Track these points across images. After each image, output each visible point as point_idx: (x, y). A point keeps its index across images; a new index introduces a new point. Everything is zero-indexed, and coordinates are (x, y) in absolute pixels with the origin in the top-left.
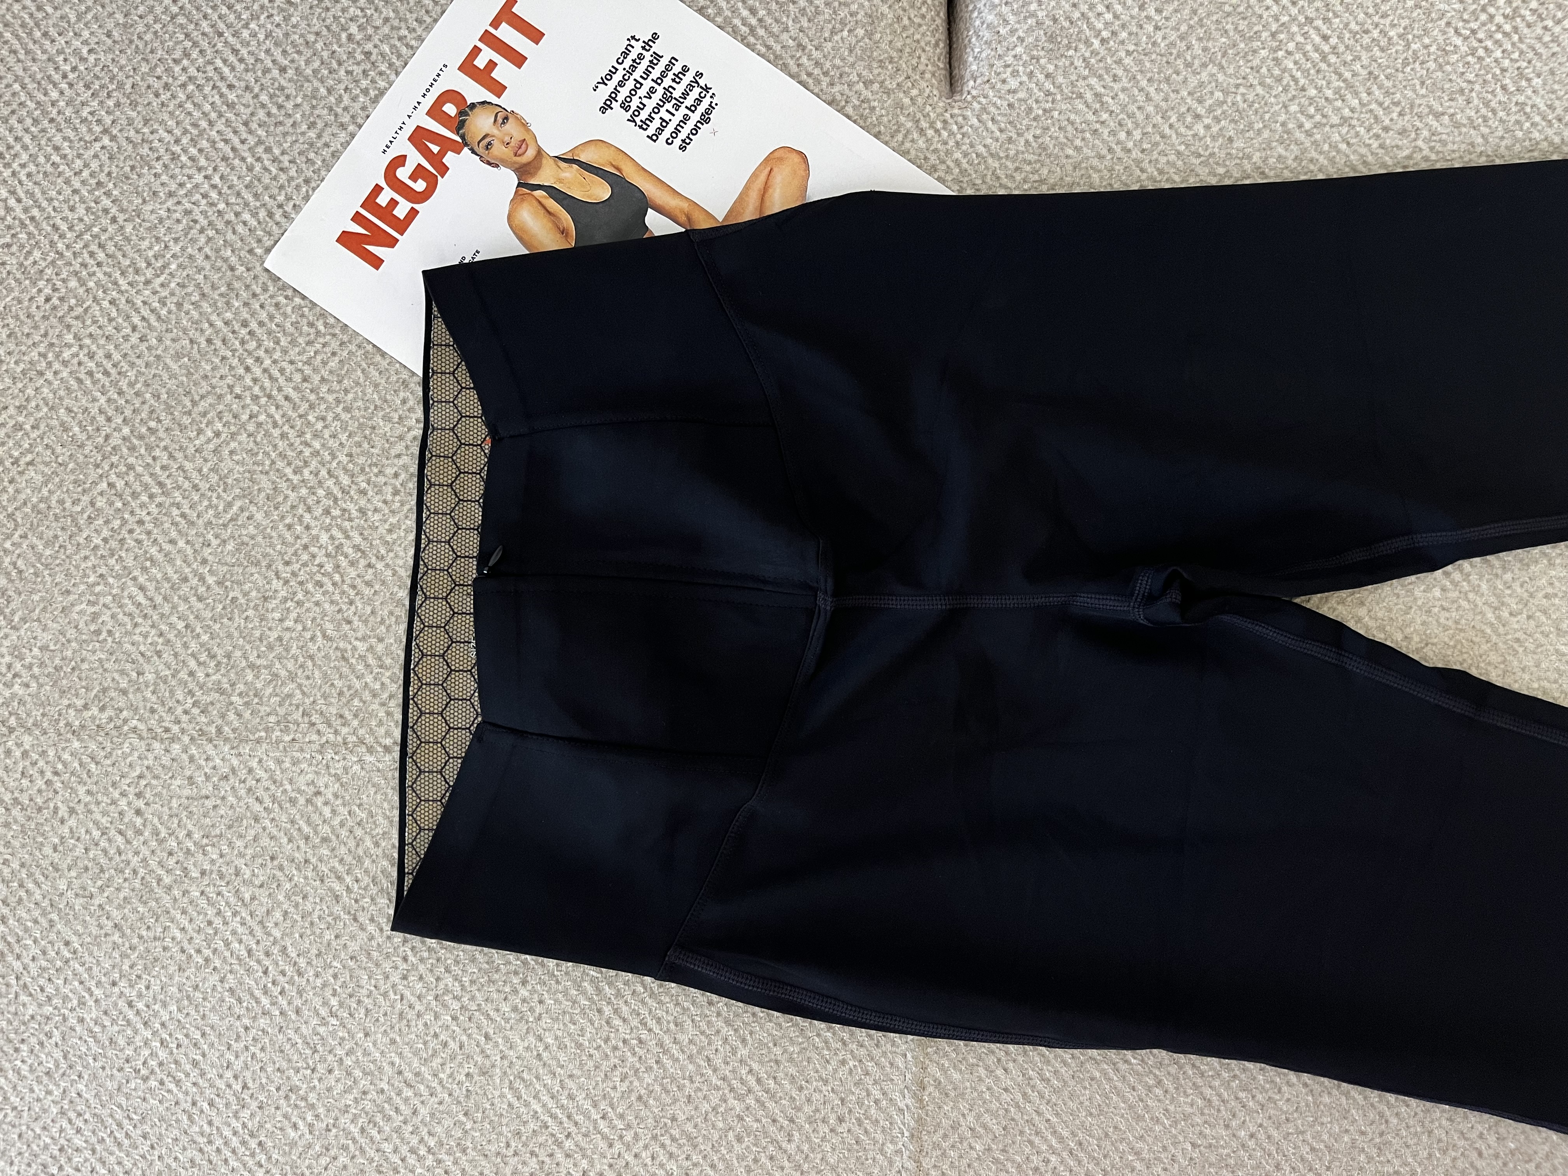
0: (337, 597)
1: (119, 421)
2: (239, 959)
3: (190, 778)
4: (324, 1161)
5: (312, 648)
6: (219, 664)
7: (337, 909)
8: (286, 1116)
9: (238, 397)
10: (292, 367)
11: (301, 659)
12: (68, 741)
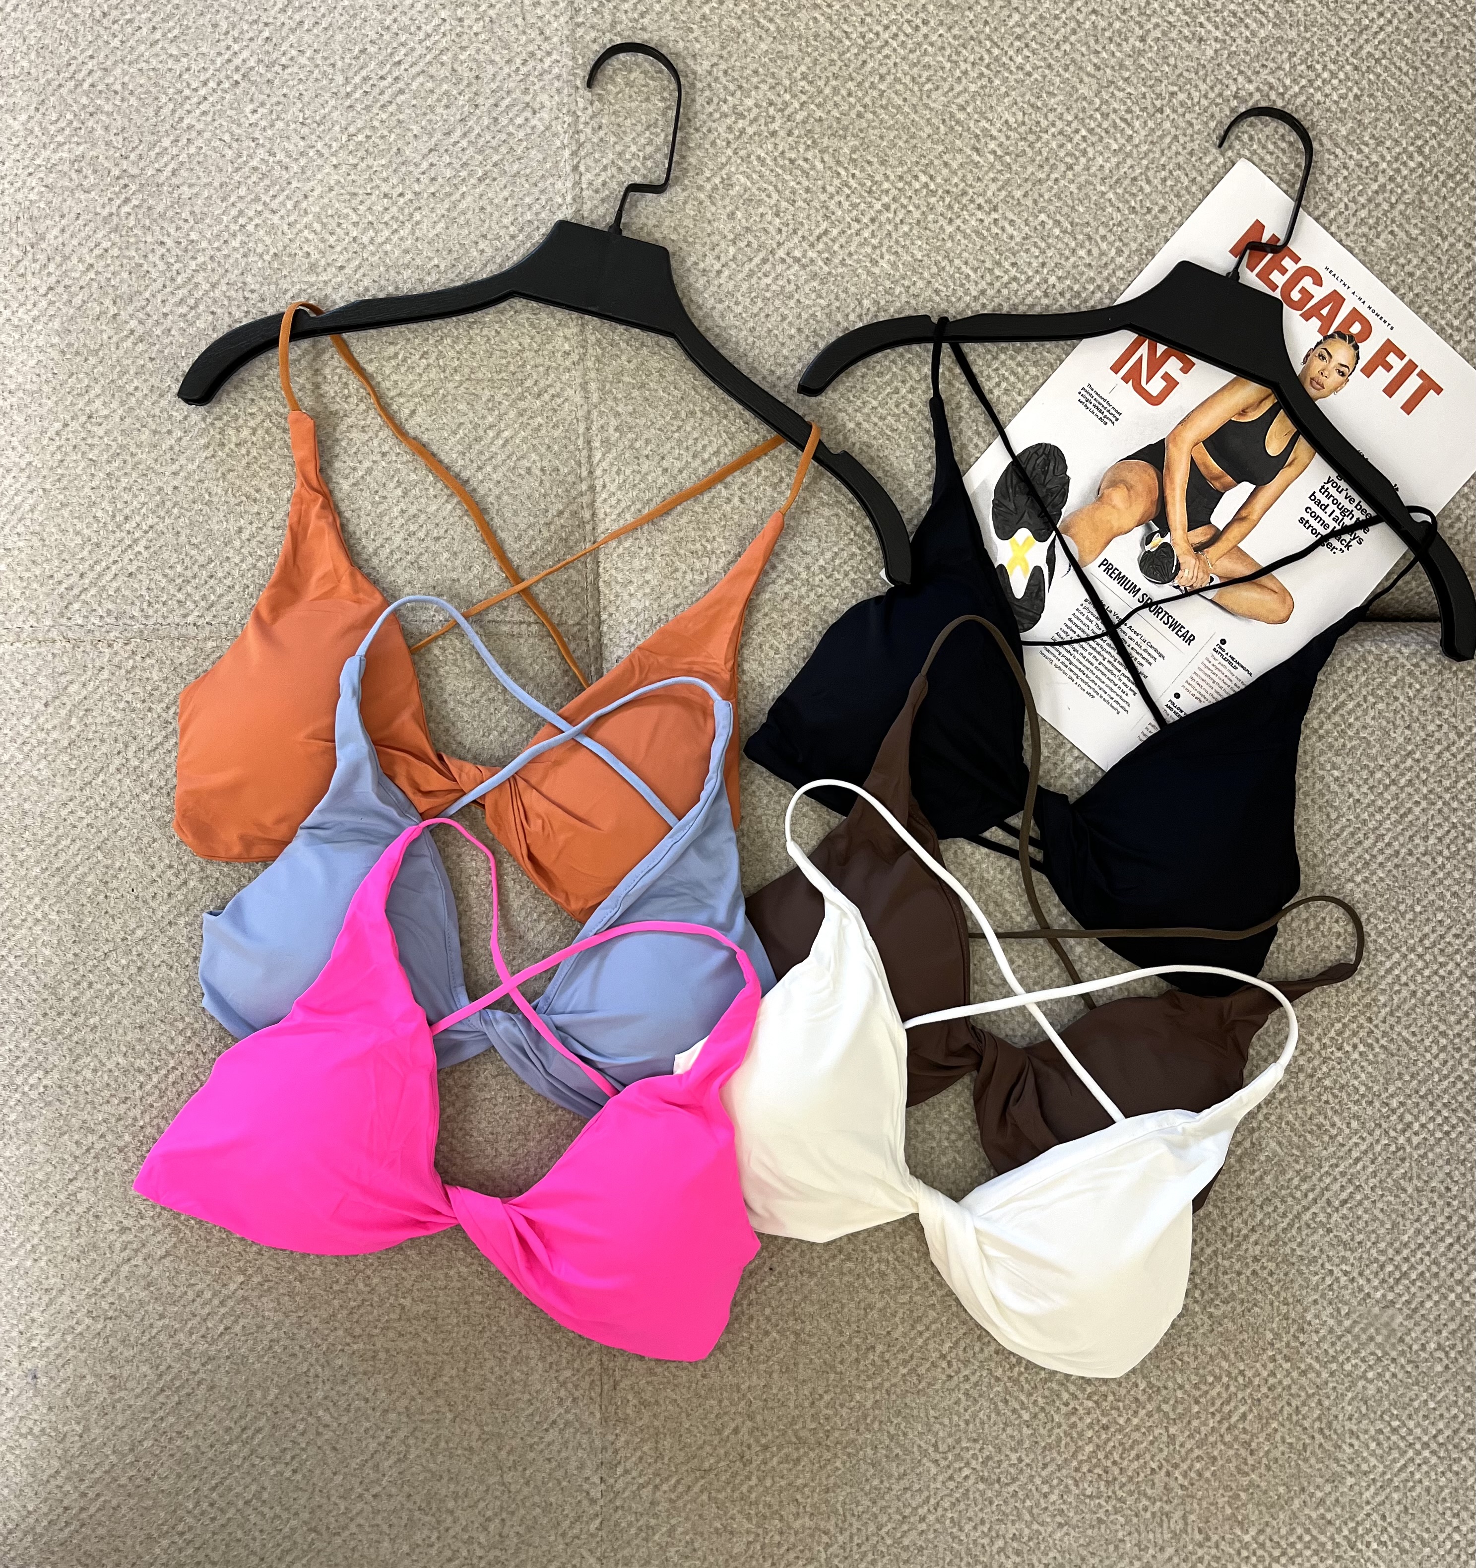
2: (391, 54)
4: (227, 137)
6: (637, 21)
7: (438, 135)
9: (862, 21)
10: (891, 64)
11: (645, 89)
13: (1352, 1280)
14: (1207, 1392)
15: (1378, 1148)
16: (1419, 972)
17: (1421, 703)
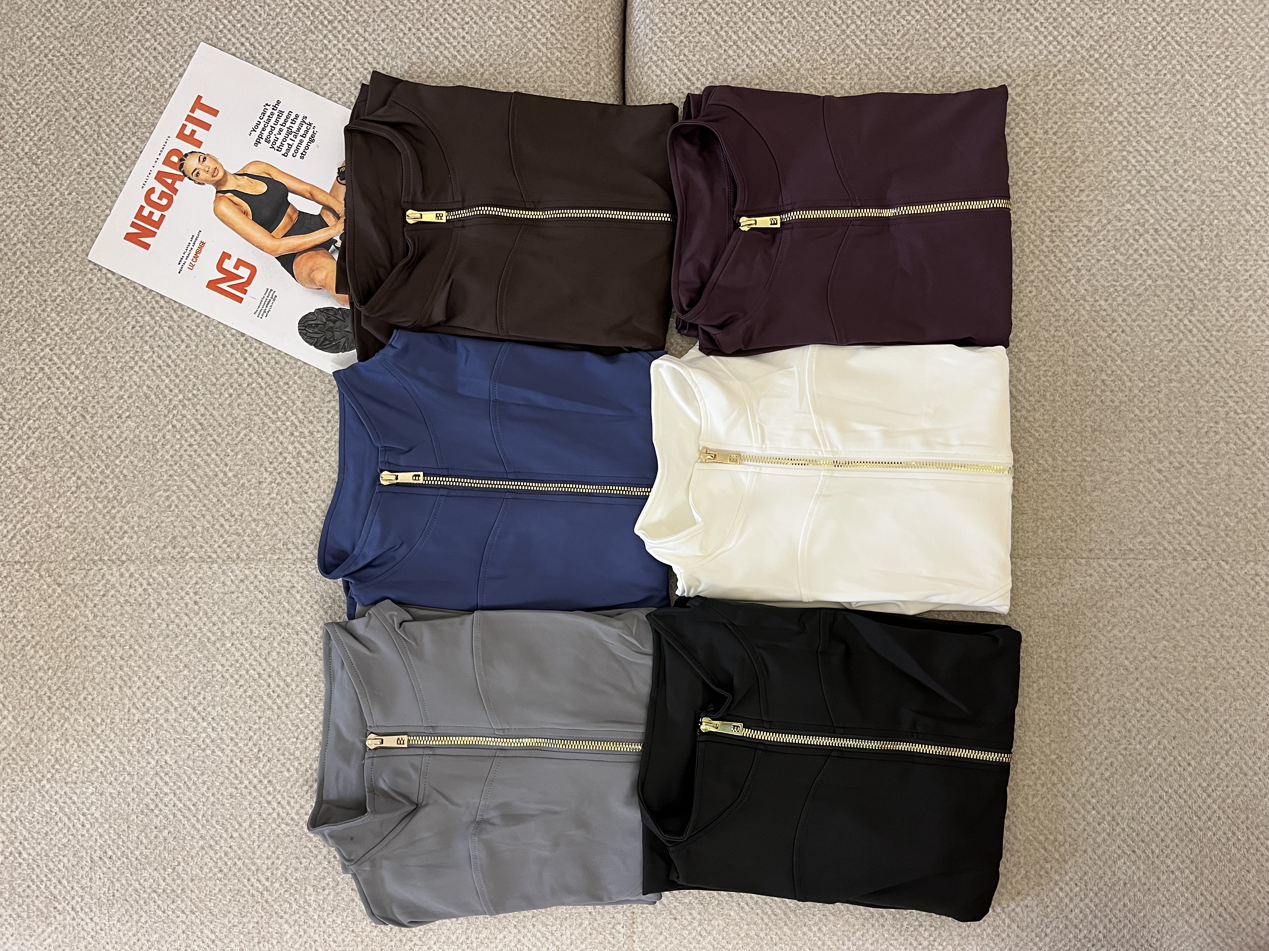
0: (299, 480)
1: (177, 391)
2: (254, 679)
3: (223, 583)
5: (287, 508)
6: (236, 520)
7: (306, 650)
8: (283, 765)
11: (281, 515)
12: (156, 566)
13: (1059, 71)
14: (1134, 166)
15: (974, 54)
16: (858, 27)
17: (684, 26)
